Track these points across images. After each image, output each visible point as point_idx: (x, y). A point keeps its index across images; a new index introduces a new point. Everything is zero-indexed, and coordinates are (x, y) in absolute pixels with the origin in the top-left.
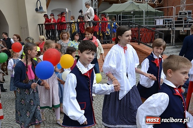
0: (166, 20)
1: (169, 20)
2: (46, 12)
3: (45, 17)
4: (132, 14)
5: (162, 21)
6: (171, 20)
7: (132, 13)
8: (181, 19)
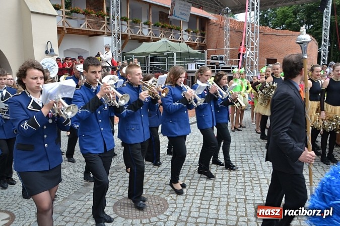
0: (198, 64)
1: (201, 65)
2: (57, 55)
3: (58, 61)
4: (165, 56)
5: (194, 65)
6: (204, 65)
7: (165, 54)
8: (214, 64)
